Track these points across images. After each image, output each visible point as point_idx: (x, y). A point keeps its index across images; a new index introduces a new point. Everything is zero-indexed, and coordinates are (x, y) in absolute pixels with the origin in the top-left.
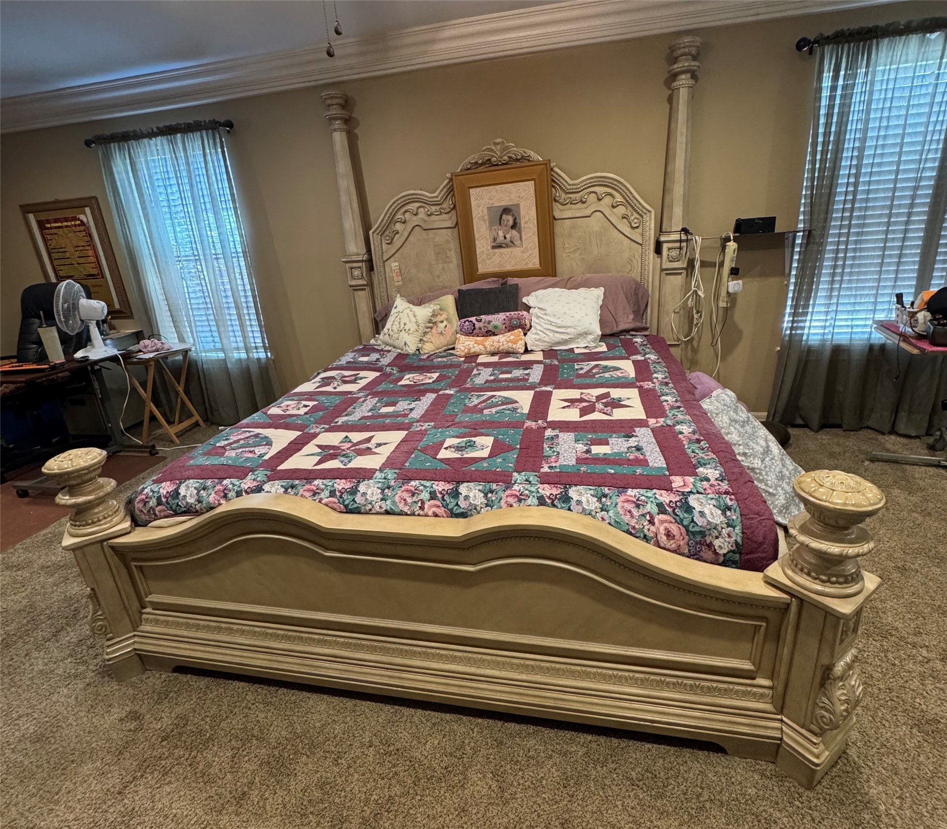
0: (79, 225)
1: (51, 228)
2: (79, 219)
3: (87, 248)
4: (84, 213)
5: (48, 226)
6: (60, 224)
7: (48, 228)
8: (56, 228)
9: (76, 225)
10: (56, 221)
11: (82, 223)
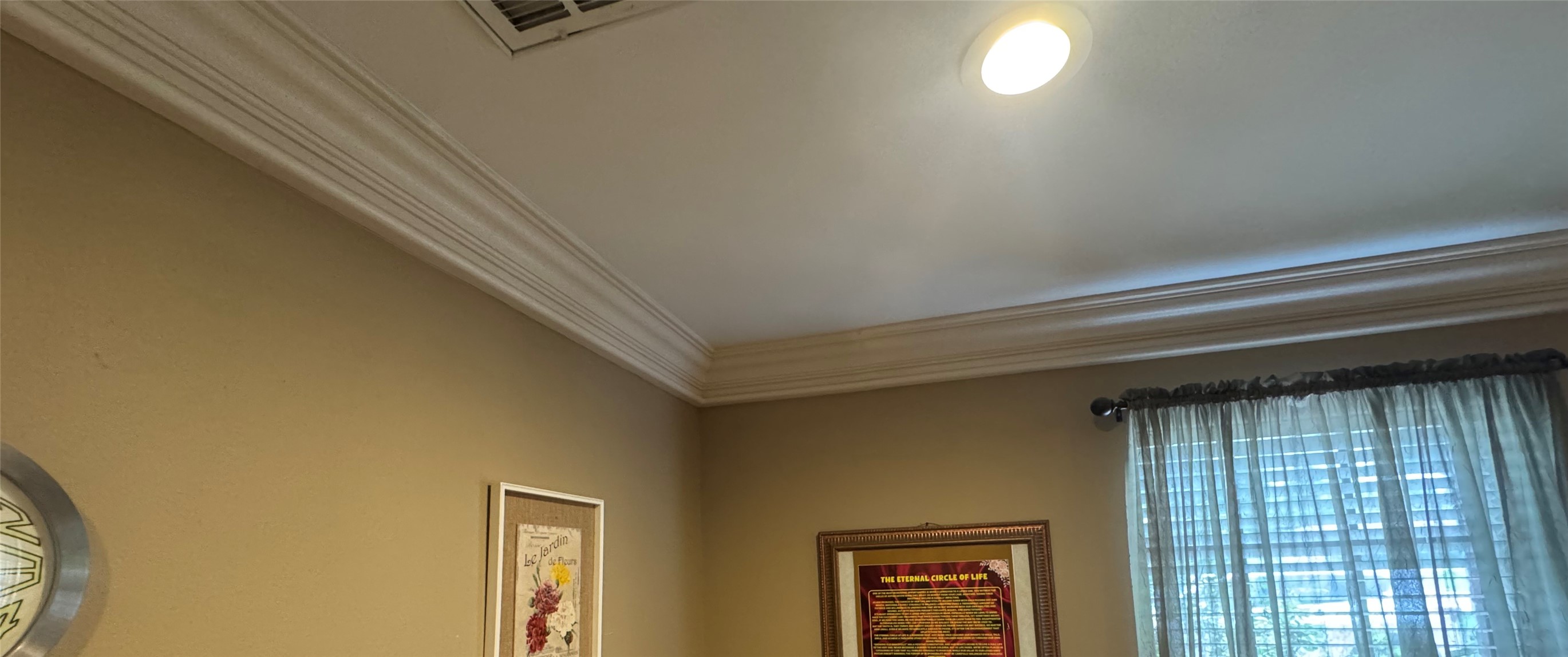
0: (982, 583)
1: (896, 585)
2: (986, 570)
3: (990, 636)
4: (1008, 557)
5: (890, 580)
6: (924, 578)
7: (886, 586)
8: (909, 585)
9: (971, 583)
10: (914, 570)
11: (994, 578)
